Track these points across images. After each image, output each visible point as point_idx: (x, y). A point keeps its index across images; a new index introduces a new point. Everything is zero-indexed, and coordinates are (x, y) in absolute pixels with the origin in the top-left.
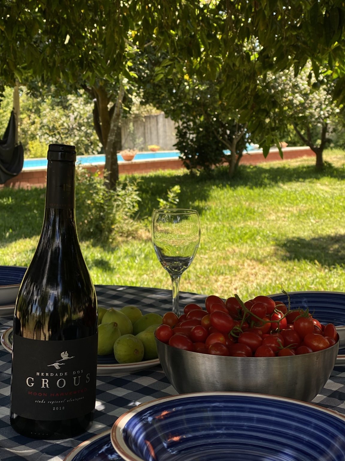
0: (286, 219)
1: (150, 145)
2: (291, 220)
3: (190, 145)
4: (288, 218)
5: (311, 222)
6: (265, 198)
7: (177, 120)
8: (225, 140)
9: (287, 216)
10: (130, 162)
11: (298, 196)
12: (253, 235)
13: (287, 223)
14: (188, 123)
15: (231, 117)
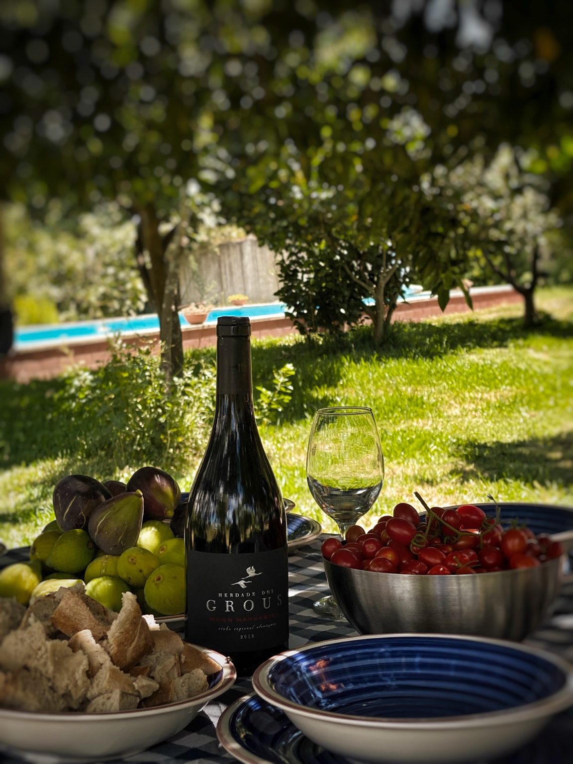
0: (478, 414)
1: (231, 294)
2: (488, 415)
3: (305, 291)
4: (483, 410)
5: (523, 417)
6: (440, 378)
7: (280, 250)
8: (365, 282)
9: (480, 407)
10: (200, 326)
11: (497, 373)
12: (424, 442)
13: (481, 420)
14: (300, 255)
15: (374, 241)
